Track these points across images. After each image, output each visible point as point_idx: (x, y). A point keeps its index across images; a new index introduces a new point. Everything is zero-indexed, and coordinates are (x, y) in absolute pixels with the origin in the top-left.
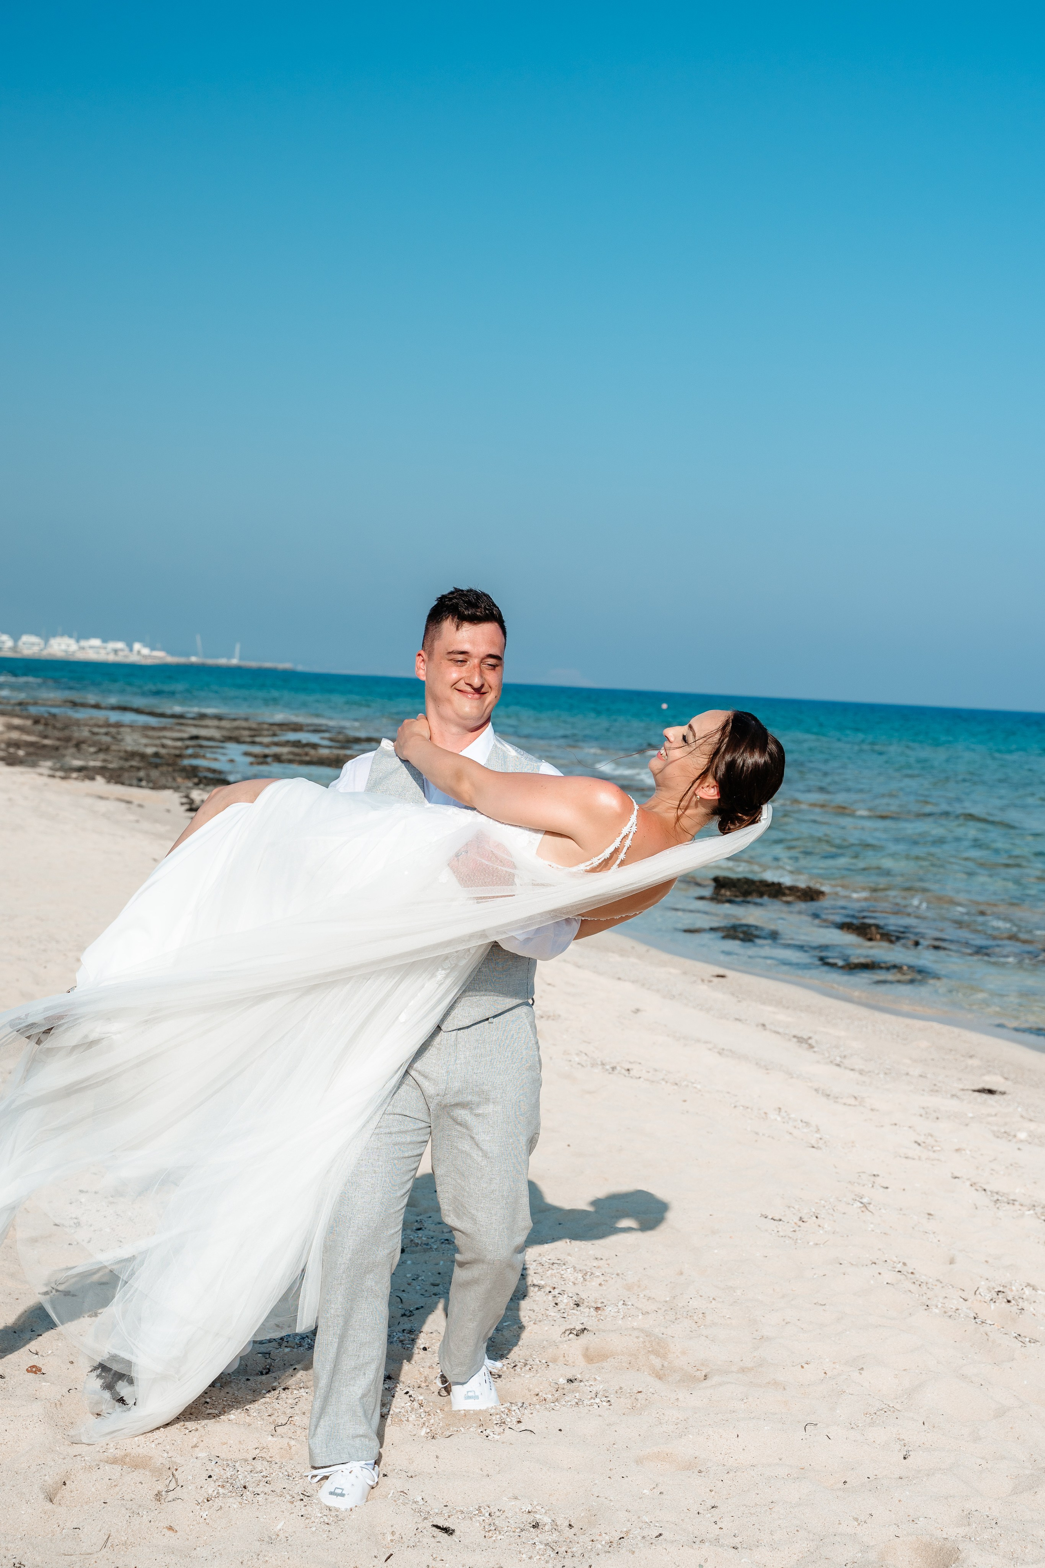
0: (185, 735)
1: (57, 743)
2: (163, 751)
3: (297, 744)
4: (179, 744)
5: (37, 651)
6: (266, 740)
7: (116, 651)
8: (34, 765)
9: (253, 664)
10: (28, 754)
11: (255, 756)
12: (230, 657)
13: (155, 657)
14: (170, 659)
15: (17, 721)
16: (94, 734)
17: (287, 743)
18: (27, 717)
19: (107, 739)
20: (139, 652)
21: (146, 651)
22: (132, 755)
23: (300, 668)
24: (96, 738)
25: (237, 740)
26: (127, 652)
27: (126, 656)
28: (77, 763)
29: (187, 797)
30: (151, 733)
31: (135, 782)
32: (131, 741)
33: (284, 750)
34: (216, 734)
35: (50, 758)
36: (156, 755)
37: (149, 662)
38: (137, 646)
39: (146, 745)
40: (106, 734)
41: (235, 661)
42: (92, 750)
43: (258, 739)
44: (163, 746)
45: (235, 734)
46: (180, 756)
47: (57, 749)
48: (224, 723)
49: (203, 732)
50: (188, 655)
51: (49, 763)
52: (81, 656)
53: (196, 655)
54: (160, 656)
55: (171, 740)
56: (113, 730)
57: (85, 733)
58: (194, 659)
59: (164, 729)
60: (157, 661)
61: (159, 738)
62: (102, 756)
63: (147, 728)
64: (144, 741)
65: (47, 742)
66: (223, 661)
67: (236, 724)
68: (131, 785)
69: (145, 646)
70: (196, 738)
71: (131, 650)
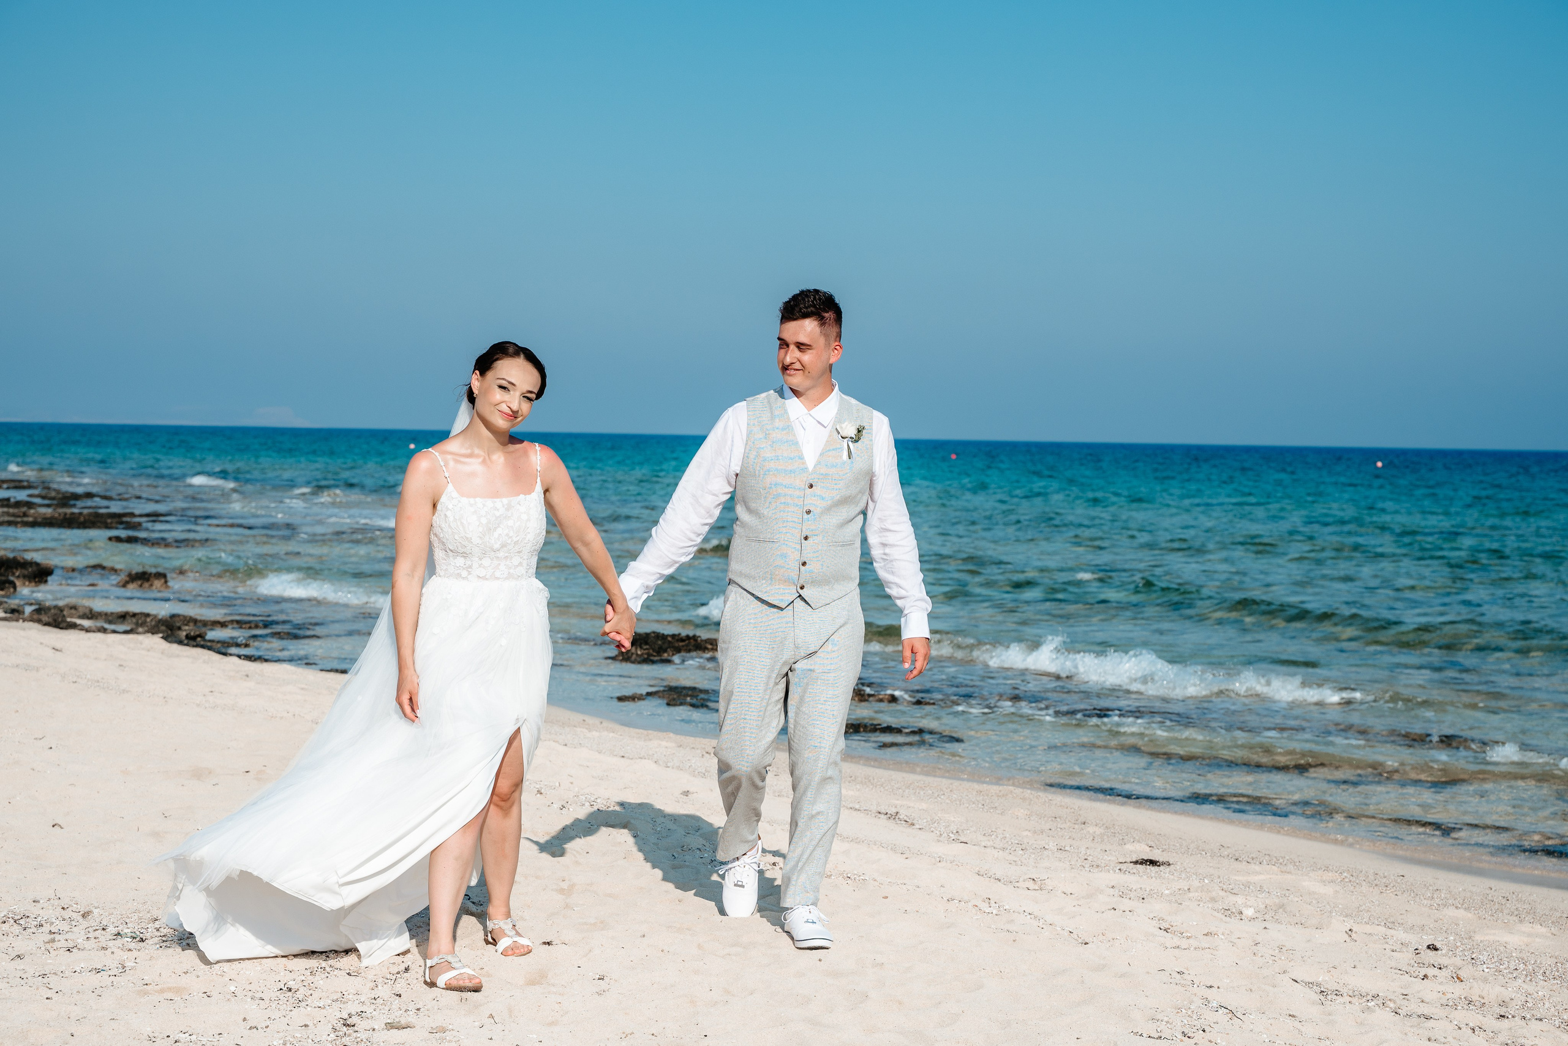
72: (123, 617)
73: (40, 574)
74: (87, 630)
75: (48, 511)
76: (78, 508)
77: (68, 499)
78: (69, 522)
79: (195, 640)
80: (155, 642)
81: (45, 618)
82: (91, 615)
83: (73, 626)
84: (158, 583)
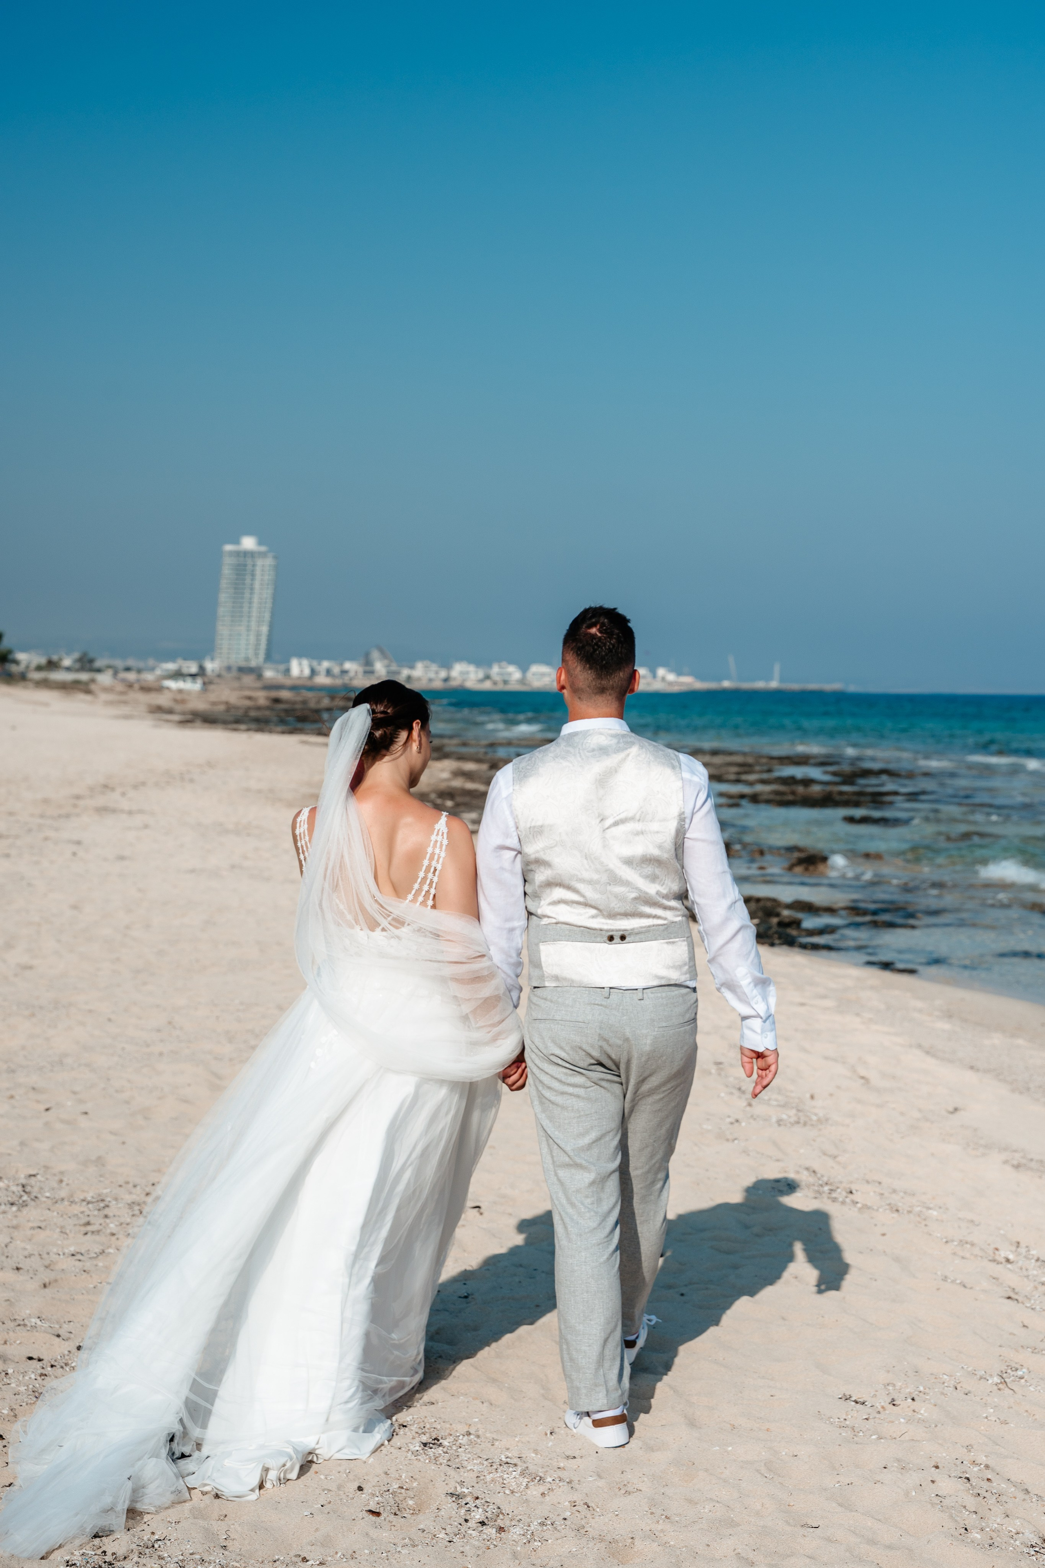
5: (547, 683)
9: (795, 686)
12: (769, 678)
13: (682, 684)
14: (699, 685)
20: (663, 679)
21: (671, 677)
23: (852, 688)
26: (649, 678)
27: (648, 684)
37: (676, 689)
38: (661, 672)
41: (774, 684)
50: (720, 679)
53: (728, 678)
54: (687, 682)
58: (726, 684)
60: (684, 688)
66: (760, 685)
69: (671, 670)
71: (654, 676)
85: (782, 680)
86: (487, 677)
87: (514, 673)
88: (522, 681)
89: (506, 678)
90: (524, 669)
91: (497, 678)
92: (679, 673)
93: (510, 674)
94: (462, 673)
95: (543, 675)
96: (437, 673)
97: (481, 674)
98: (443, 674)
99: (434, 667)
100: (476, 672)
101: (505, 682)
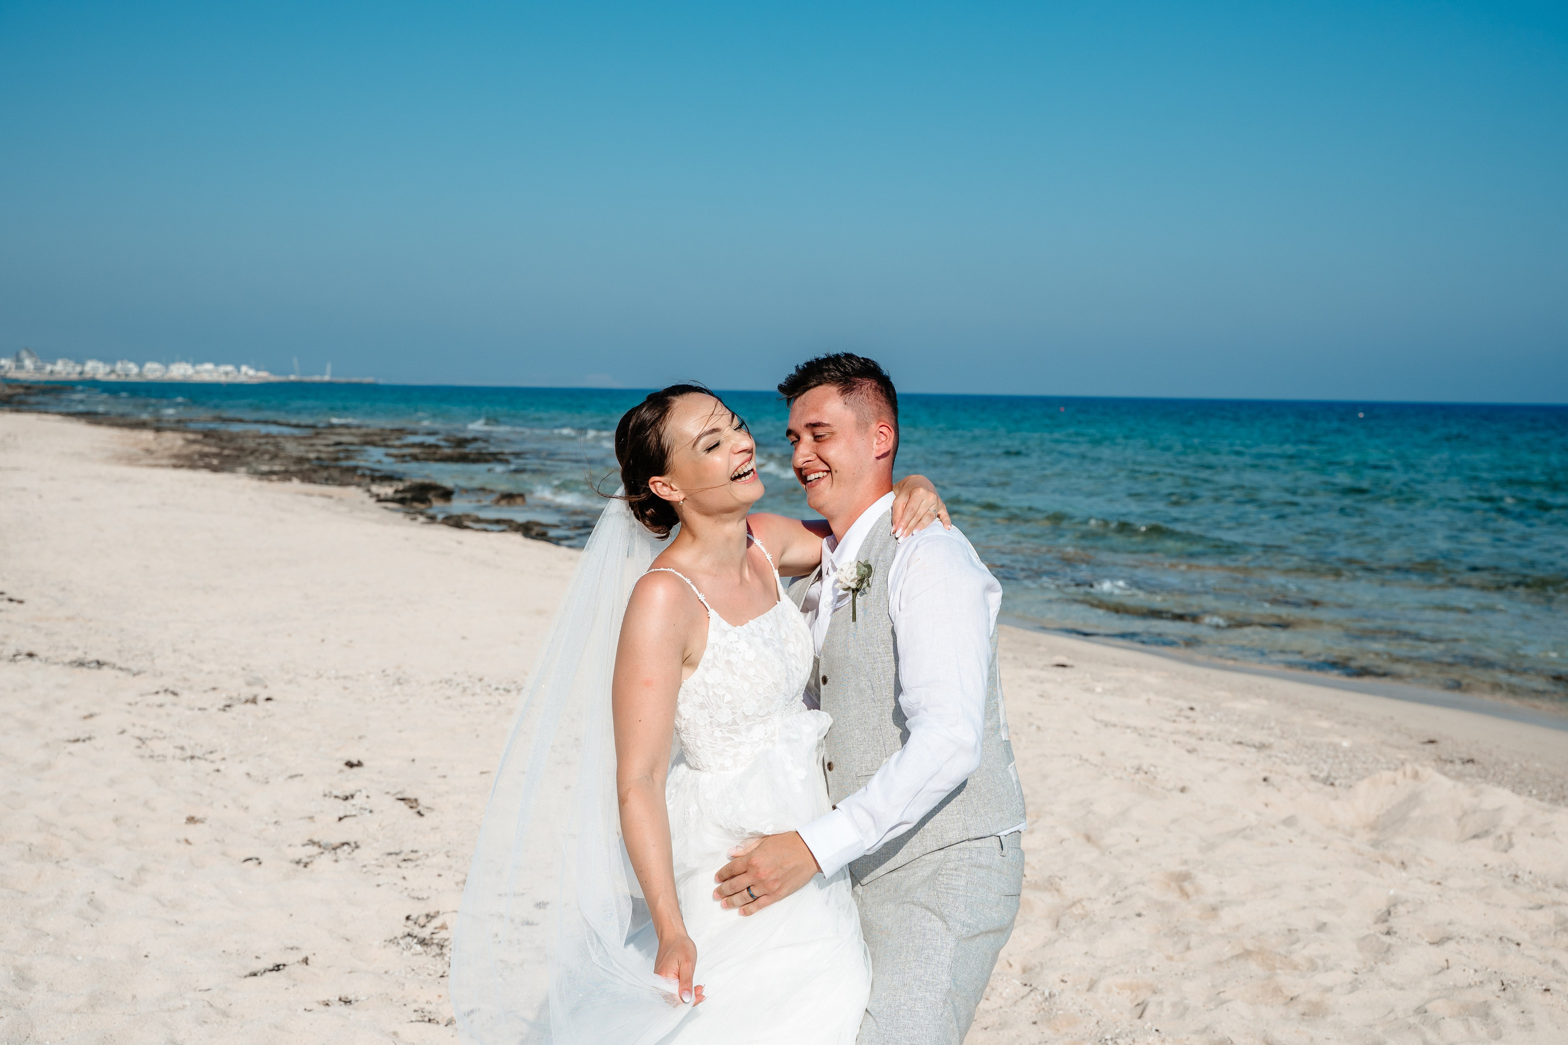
0: (331, 442)
1: (235, 453)
2: (323, 456)
3: (421, 445)
4: (331, 449)
6: (397, 443)
7: (227, 374)
8: (232, 471)
9: (342, 379)
10: (221, 463)
11: (395, 456)
12: (323, 374)
13: (260, 377)
14: (273, 378)
15: (191, 436)
16: (260, 444)
17: (414, 445)
18: (194, 432)
19: (271, 448)
20: (246, 374)
22: (300, 460)
23: (381, 381)
24: (264, 447)
25: (374, 444)
26: (235, 373)
27: (235, 377)
28: (265, 468)
29: (369, 491)
30: (303, 441)
31: (323, 481)
32: (293, 449)
33: (416, 451)
34: (356, 440)
35: (242, 465)
36: (318, 459)
37: (255, 381)
39: (307, 451)
40: (267, 443)
41: (327, 378)
42: (267, 457)
43: (390, 443)
44: (319, 451)
45: (369, 439)
46: (337, 459)
47: (238, 457)
48: (354, 431)
49: (344, 439)
50: (287, 374)
51: (243, 469)
52: (197, 378)
53: (293, 373)
54: (264, 376)
55: (322, 447)
56: (271, 440)
57: (251, 444)
58: (292, 378)
59: (310, 438)
60: (261, 381)
61: (312, 445)
62: (278, 462)
63: (295, 438)
64: (303, 448)
65: (226, 452)
66: (317, 378)
67: (363, 430)
68: (321, 483)
70: (339, 444)
72: (498, 522)
73: (446, 495)
74: (477, 530)
75: (448, 451)
76: (470, 449)
77: (462, 442)
78: (463, 459)
79: (542, 536)
80: (517, 538)
81: (451, 522)
82: (478, 520)
83: (467, 527)
84: (519, 500)
85: (333, 375)
86: (113, 371)
87: (133, 369)
88: (140, 374)
89: (127, 373)
90: (141, 365)
91: (120, 373)
92: (257, 369)
93: (130, 370)
94: (94, 369)
95: (155, 370)
96: (74, 367)
97: (108, 369)
98: (78, 369)
99: (71, 364)
100: (104, 367)
101: (127, 375)
